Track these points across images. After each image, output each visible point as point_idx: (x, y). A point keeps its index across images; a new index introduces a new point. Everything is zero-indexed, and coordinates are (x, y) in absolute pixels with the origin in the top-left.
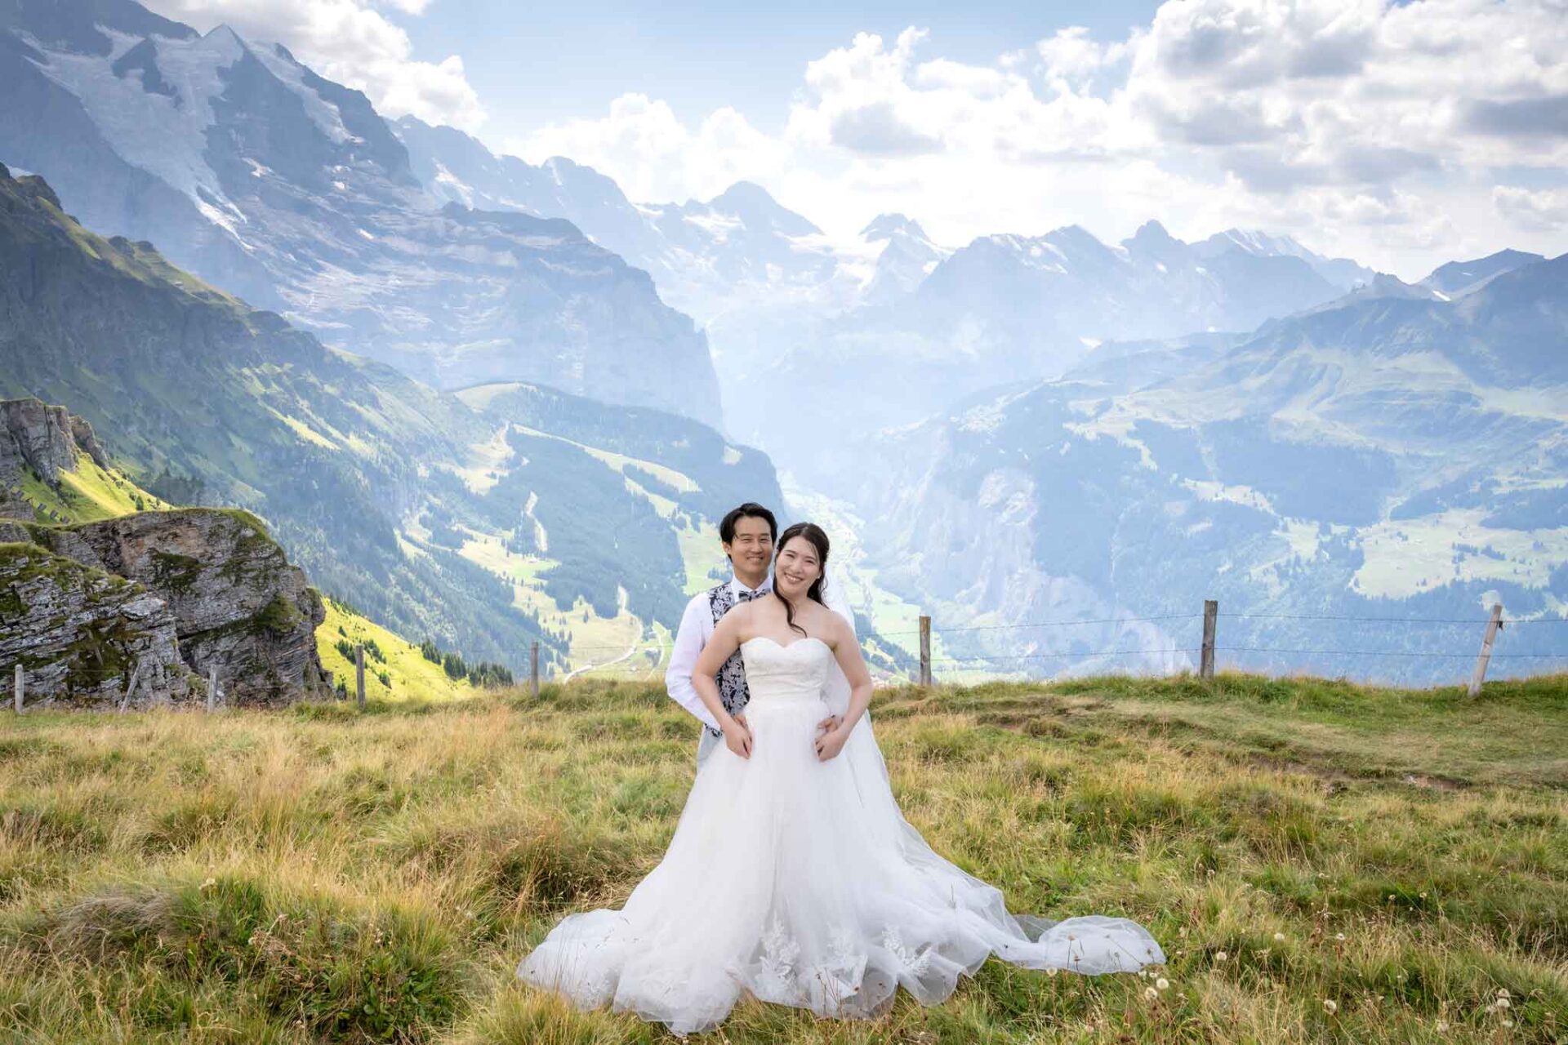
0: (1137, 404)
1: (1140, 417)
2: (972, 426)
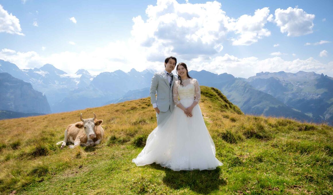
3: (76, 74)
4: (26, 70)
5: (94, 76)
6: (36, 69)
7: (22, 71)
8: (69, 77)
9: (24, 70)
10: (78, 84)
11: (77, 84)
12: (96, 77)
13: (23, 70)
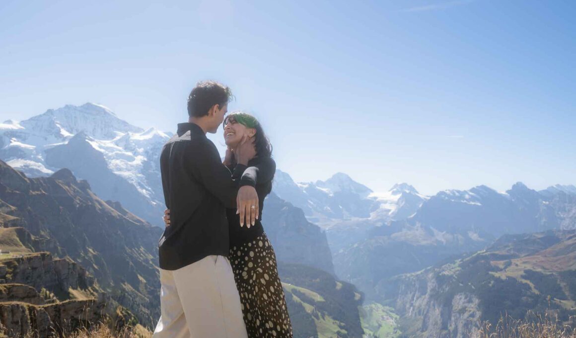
0: (524, 263)
1: (526, 269)
2: (446, 273)
3: (391, 192)
4: (304, 184)
5: (426, 198)
6: (319, 183)
7: (297, 185)
8: (376, 198)
9: (301, 183)
10: (393, 213)
11: (390, 213)
12: (429, 198)
13: (299, 185)
